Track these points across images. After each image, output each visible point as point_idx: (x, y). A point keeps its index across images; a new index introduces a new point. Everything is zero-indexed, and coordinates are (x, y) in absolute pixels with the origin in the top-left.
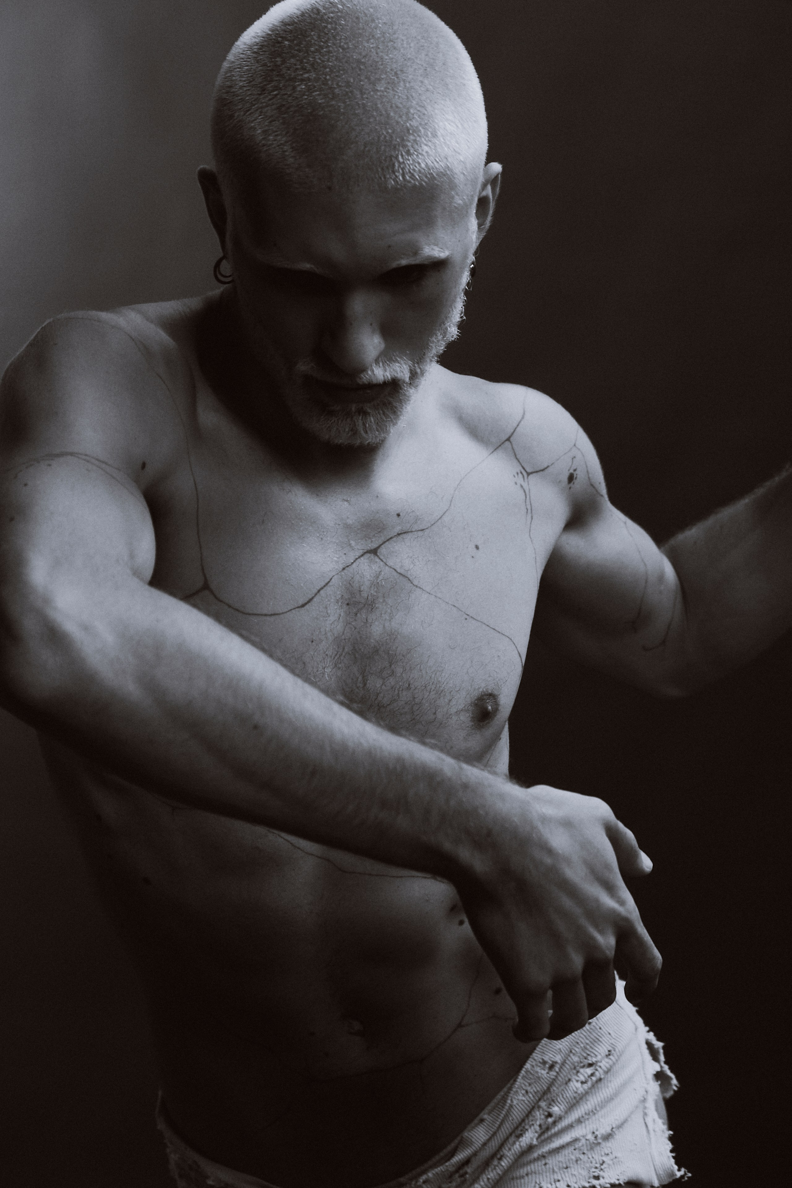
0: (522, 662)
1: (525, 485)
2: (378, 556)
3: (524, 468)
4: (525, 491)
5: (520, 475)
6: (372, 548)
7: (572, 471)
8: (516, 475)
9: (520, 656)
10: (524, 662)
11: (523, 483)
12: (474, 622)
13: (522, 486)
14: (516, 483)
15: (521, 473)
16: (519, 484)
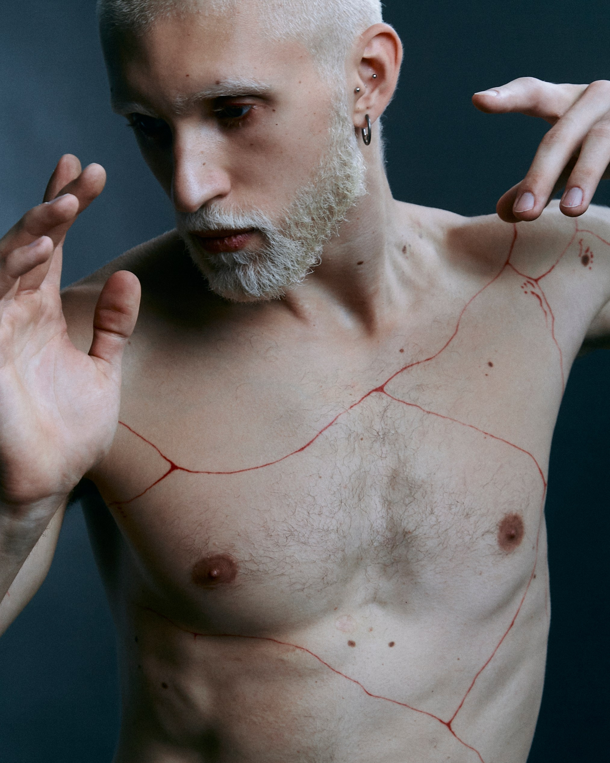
0: (544, 480)
1: (537, 291)
2: (385, 393)
3: (530, 278)
4: (538, 296)
5: (529, 285)
6: (378, 386)
7: (583, 254)
8: (524, 286)
9: (541, 473)
10: (546, 479)
11: (534, 290)
12: (493, 440)
13: (533, 293)
14: (526, 292)
15: (529, 282)
16: (529, 293)
